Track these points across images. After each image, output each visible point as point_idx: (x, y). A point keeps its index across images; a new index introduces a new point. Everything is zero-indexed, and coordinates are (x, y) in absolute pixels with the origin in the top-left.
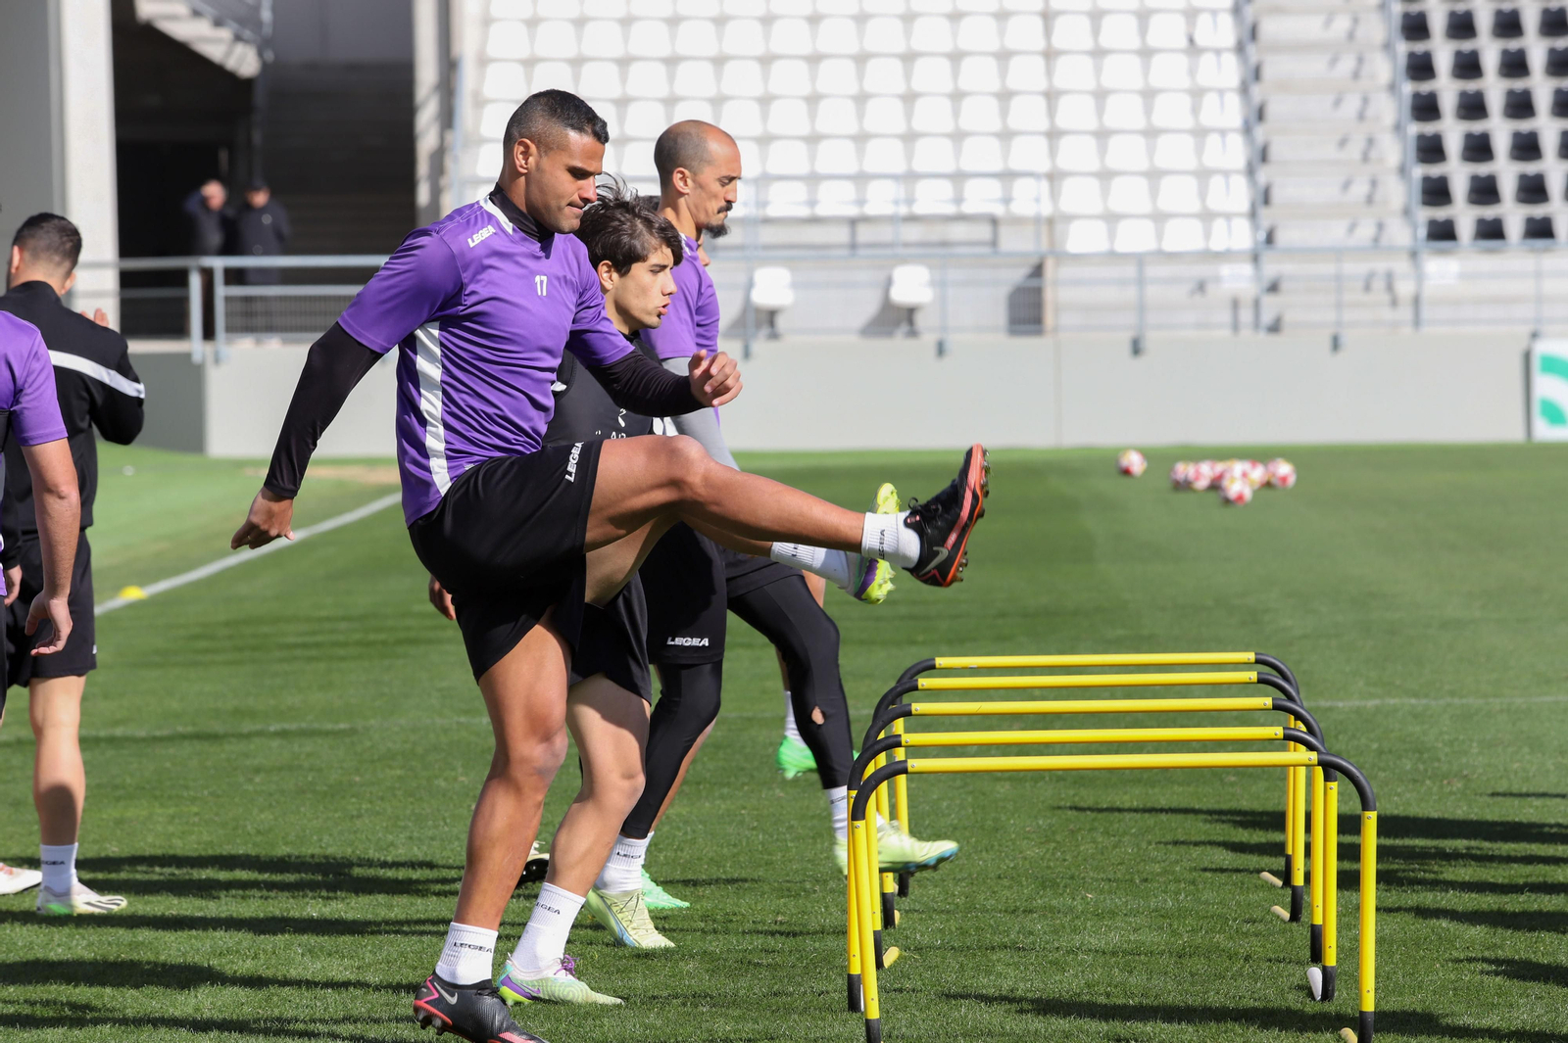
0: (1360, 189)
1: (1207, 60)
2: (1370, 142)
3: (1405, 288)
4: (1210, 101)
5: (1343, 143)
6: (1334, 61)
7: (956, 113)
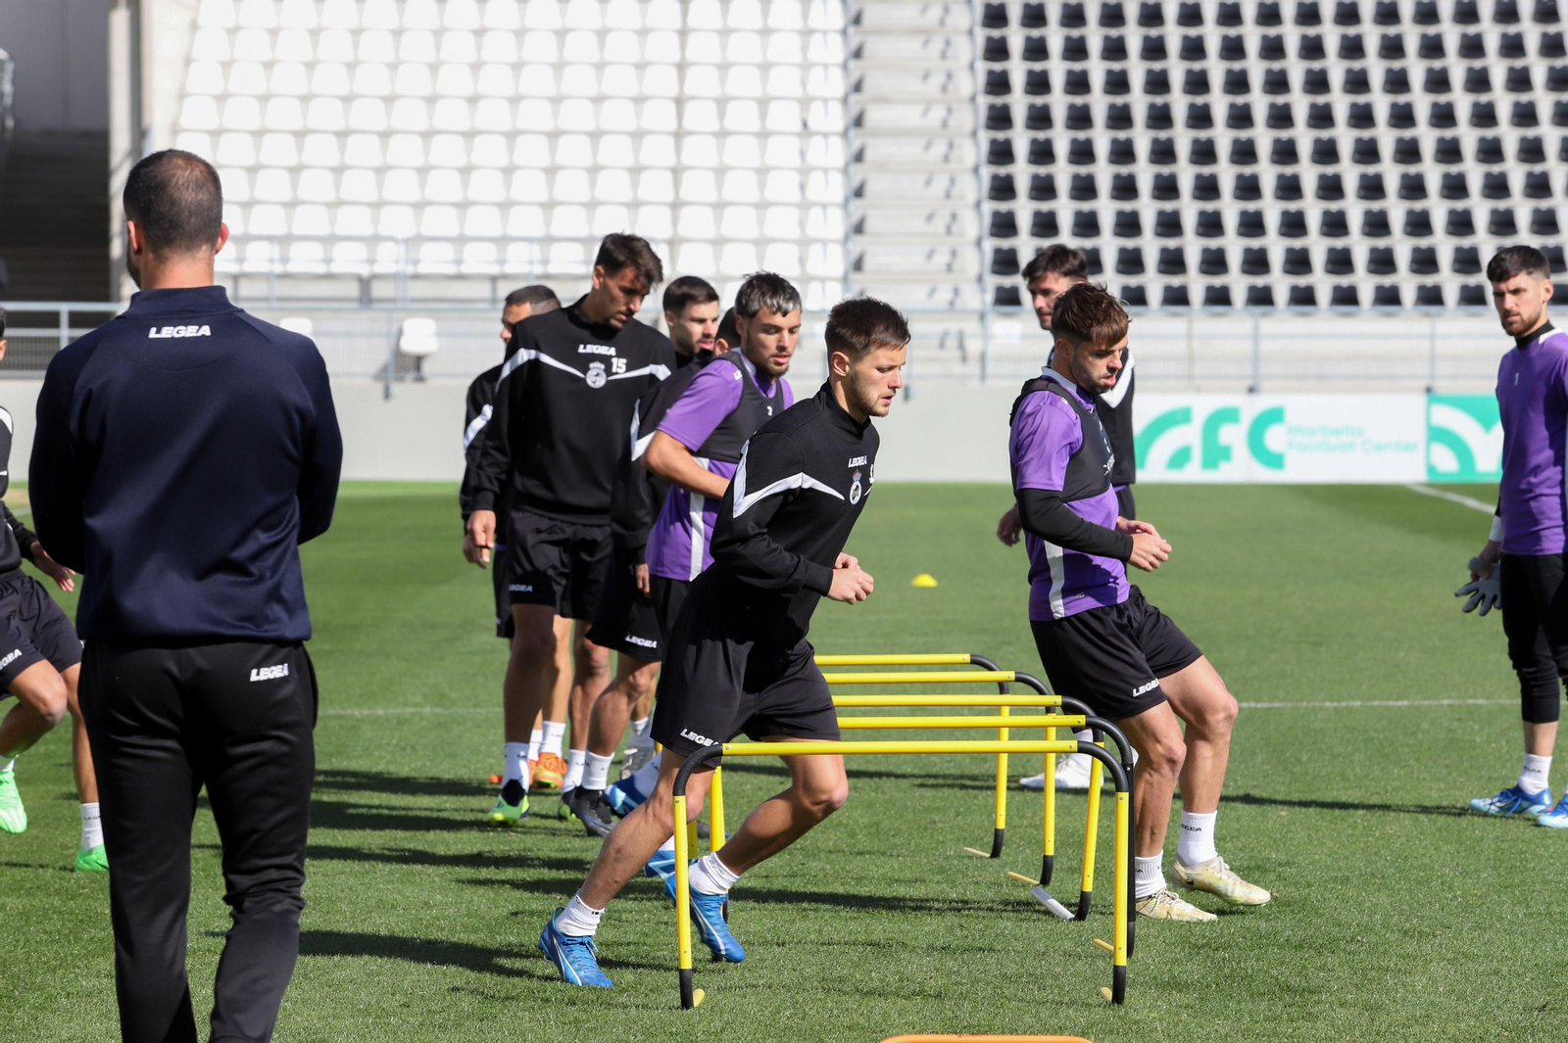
0: (942, 258)
1: (816, 142)
2: (954, 217)
3: (973, 346)
4: (816, 178)
5: (930, 218)
6: (928, 146)
7: (593, 185)
